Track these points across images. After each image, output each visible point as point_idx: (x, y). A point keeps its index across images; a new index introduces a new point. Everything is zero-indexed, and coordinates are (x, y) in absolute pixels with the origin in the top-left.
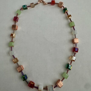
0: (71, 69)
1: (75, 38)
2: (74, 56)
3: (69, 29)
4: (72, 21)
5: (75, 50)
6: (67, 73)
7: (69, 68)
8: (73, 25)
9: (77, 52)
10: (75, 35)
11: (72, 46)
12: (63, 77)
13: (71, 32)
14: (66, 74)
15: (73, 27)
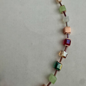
0: (60, 69)
1: (67, 26)
2: (65, 51)
3: (58, 16)
4: (62, 5)
5: (66, 43)
6: (55, 75)
7: (58, 67)
8: (64, 10)
9: (69, 45)
10: (66, 23)
11: (62, 37)
13: (61, 20)
14: (53, 77)
15: (64, 12)
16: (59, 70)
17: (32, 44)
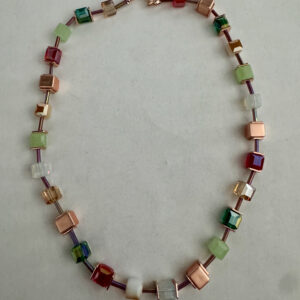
0: (237, 225)
1: (254, 120)
2: (249, 182)
3: (232, 91)
4: (244, 61)
5: (251, 163)
6: (224, 239)
7: (231, 222)
8: (247, 77)
9: (260, 168)
10: (253, 110)
11: (243, 147)
12: (209, 251)
13: (241, 101)
14: (220, 243)
15: (248, 83)
16: (234, 228)
17: (166, 163)
